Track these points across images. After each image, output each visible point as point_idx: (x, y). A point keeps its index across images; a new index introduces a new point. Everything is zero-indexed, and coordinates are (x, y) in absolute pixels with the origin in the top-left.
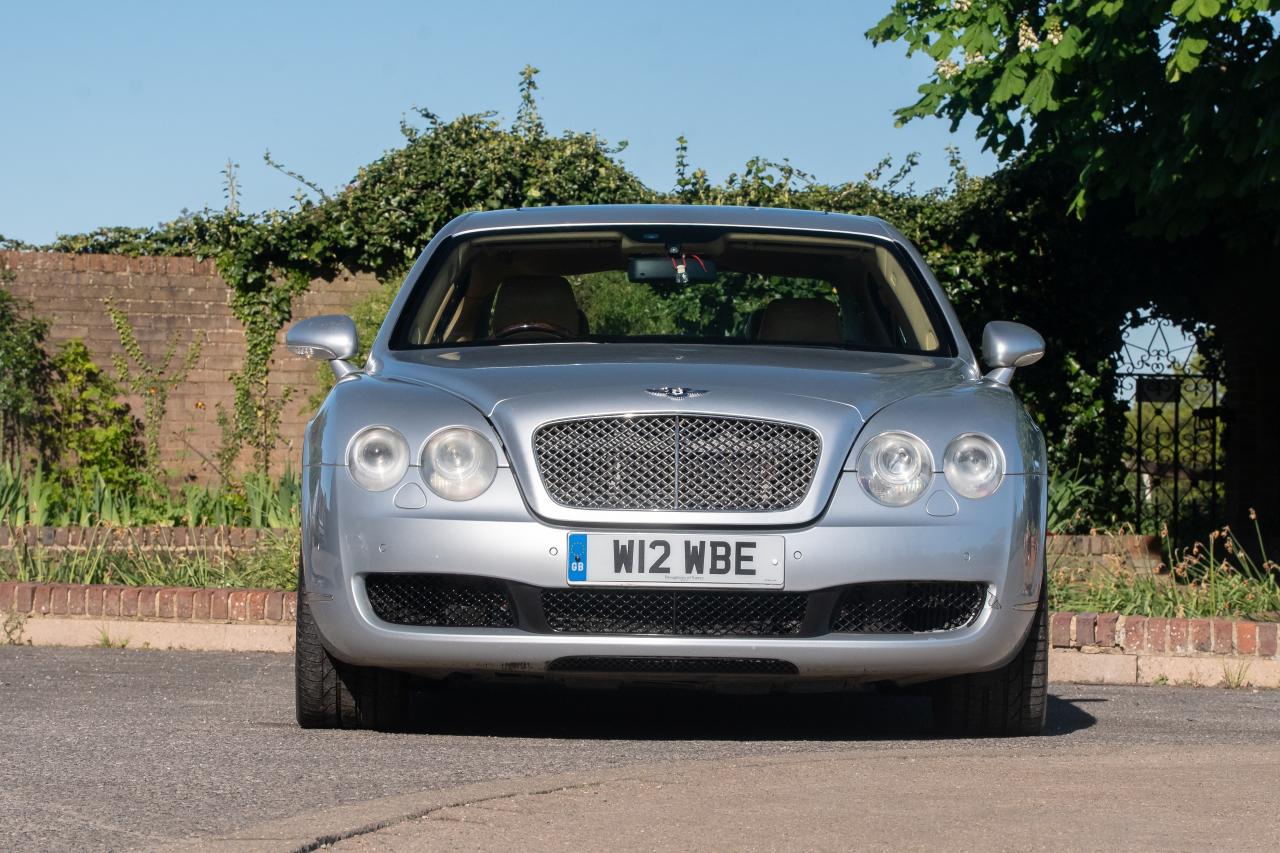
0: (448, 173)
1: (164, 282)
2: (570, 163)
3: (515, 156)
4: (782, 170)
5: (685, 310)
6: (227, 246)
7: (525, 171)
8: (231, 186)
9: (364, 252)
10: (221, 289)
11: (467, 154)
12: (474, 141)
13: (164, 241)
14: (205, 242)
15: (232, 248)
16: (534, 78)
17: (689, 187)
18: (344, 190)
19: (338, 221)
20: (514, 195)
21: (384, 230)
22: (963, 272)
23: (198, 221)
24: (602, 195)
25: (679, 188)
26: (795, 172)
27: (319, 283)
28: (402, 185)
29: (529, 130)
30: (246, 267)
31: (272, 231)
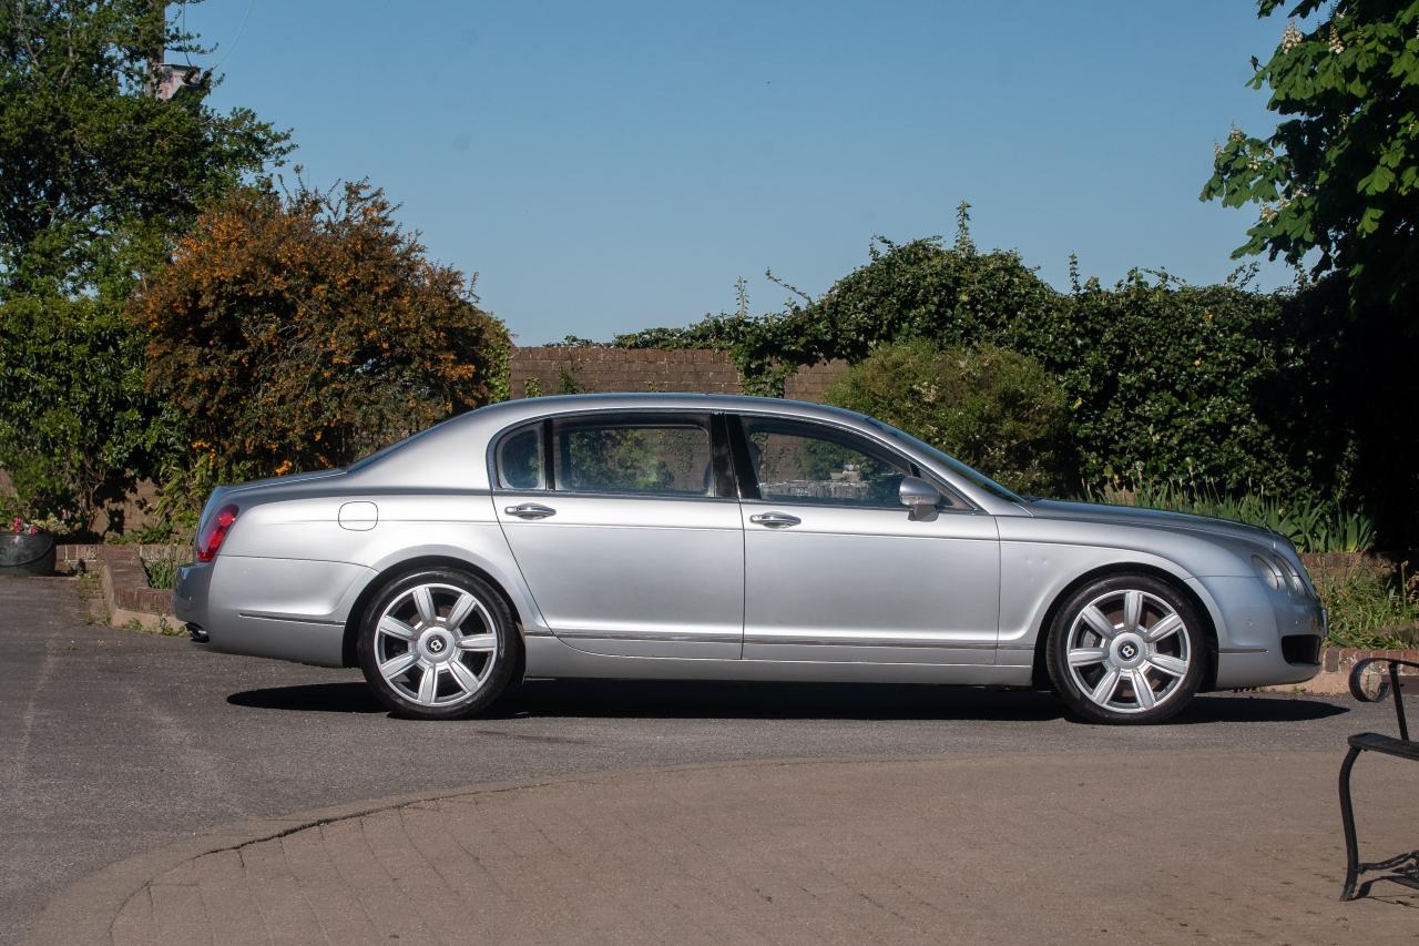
0: (899, 285)
1: (692, 368)
2: (993, 275)
3: (951, 271)
4: (1159, 275)
5: (1079, 383)
6: (737, 340)
7: (957, 281)
8: (742, 297)
9: (838, 344)
10: (733, 373)
11: (914, 269)
12: (921, 260)
13: (693, 338)
14: (723, 339)
15: (741, 342)
16: (967, 211)
17: (1081, 292)
18: (824, 298)
19: (818, 321)
20: (949, 300)
21: (852, 327)
22: (1296, 353)
23: (716, 321)
24: (1016, 298)
25: (1075, 292)
26: (1170, 277)
27: (804, 367)
28: (866, 294)
29: (963, 250)
30: (750, 357)
31: (769, 330)
